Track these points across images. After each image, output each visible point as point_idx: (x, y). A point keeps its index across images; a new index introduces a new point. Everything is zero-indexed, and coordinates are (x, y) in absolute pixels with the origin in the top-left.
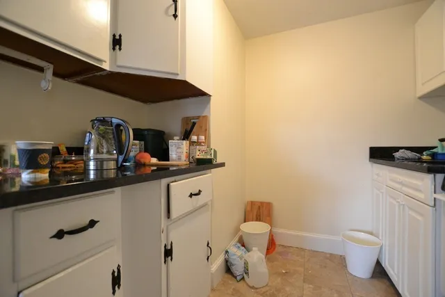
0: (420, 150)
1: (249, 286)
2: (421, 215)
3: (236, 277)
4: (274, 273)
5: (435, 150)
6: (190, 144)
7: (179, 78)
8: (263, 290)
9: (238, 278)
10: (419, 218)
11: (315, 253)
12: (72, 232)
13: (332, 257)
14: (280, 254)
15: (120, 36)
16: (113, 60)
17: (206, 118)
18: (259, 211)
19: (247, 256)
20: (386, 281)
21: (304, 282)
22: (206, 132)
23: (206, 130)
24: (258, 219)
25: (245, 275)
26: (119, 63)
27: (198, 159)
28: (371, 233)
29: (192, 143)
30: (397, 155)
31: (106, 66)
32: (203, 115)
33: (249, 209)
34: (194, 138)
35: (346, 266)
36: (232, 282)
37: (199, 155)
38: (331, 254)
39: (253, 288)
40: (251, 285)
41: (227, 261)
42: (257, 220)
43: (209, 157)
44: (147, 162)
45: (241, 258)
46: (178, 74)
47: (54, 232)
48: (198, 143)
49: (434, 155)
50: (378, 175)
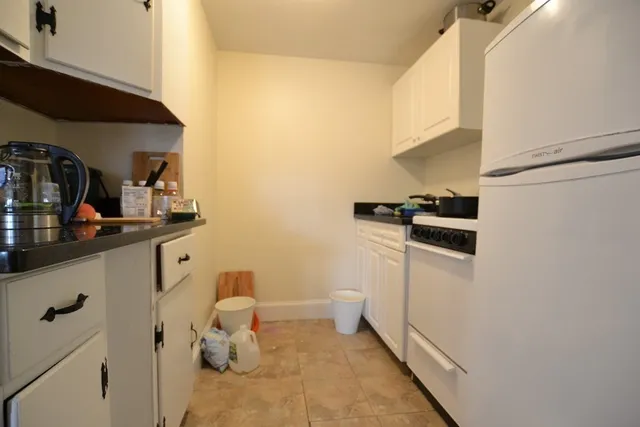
0: (392, 206)
1: (237, 374)
2: (396, 261)
3: (217, 369)
4: (264, 352)
5: (403, 207)
6: (153, 194)
7: (151, 97)
8: (256, 372)
9: (222, 369)
10: (395, 264)
11: (303, 322)
12: (63, 311)
13: (320, 322)
14: (266, 331)
15: (53, 9)
16: (41, 48)
17: (176, 157)
18: (236, 283)
19: (233, 338)
20: (368, 332)
21: (298, 351)
22: (177, 176)
23: (177, 174)
24: (236, 293)
25: (230, 361)
26: (51, 55)
27: (174, 214)
28: (355, 290)
29: (157, 192)
30: (376, 210)
31: (25, 55)
32: (172, 151)
33: (222, 282)
34: (160, 184)
35: (334, 327)
36: (214, 376)
37: (177, 209)
38: (319, 320)
39: (244, 373)
40: (239, 371)
41: (203, 353)
42: (234, 295)
43: (190, 211)
44: (91, 217)
45: (223, 343)
46: (150, 92)
47: (43, 312)
48: (167, 192)
49: (402, 211)
50: (361, 230)
